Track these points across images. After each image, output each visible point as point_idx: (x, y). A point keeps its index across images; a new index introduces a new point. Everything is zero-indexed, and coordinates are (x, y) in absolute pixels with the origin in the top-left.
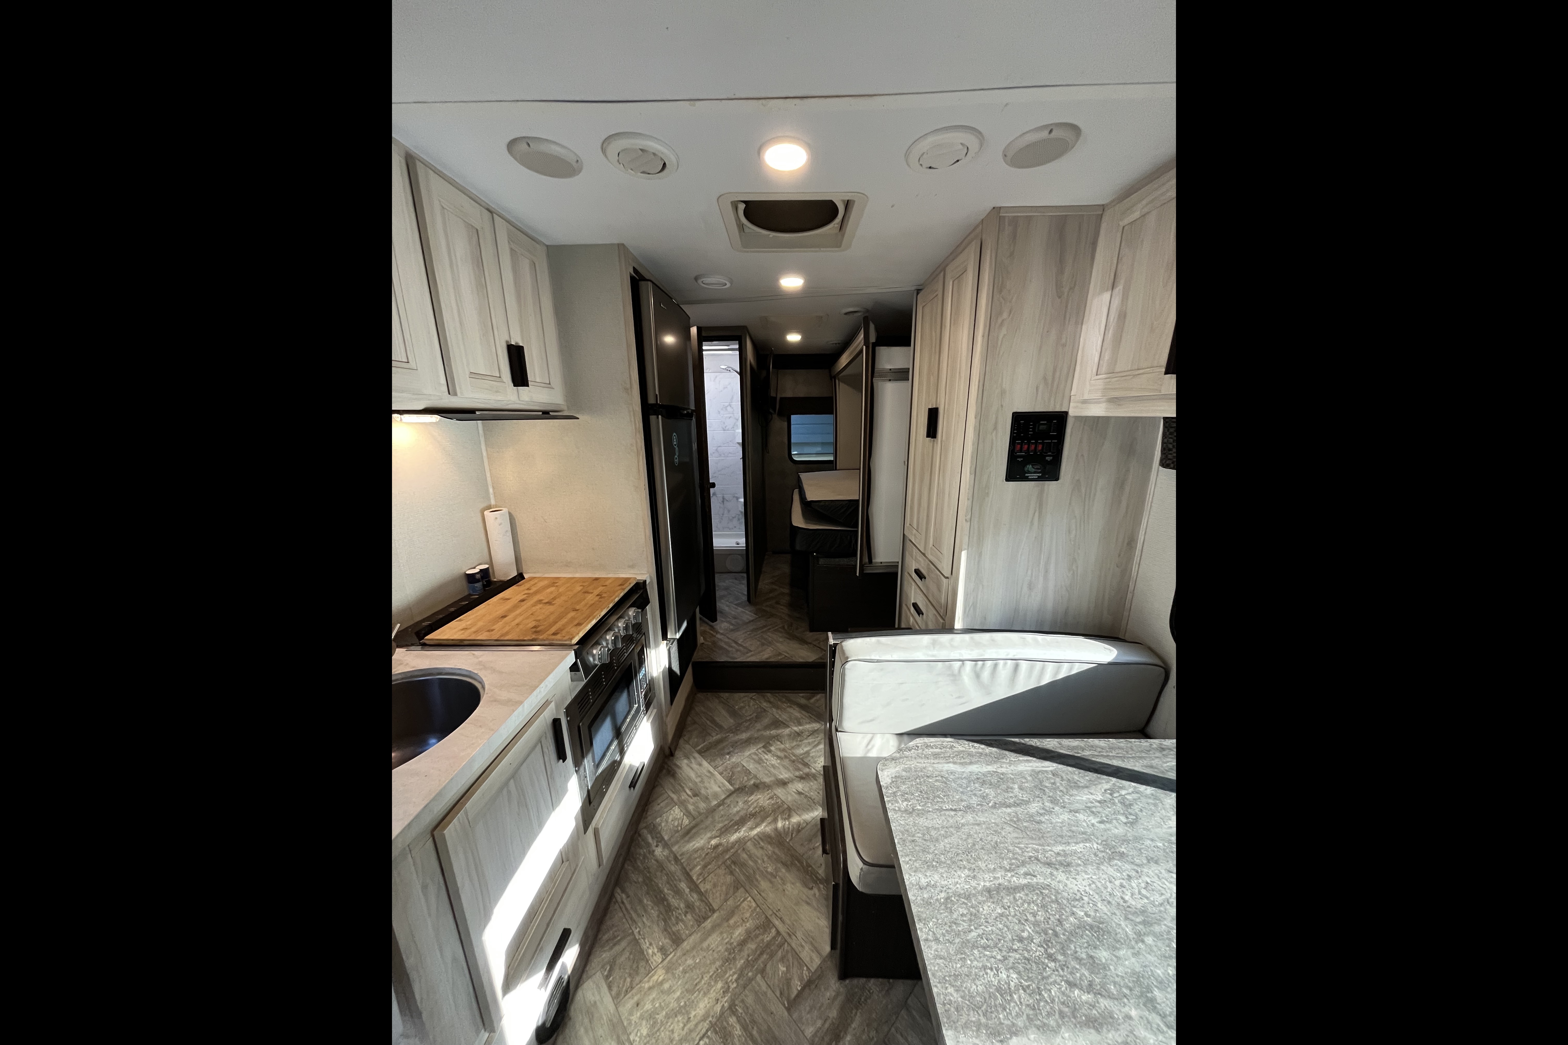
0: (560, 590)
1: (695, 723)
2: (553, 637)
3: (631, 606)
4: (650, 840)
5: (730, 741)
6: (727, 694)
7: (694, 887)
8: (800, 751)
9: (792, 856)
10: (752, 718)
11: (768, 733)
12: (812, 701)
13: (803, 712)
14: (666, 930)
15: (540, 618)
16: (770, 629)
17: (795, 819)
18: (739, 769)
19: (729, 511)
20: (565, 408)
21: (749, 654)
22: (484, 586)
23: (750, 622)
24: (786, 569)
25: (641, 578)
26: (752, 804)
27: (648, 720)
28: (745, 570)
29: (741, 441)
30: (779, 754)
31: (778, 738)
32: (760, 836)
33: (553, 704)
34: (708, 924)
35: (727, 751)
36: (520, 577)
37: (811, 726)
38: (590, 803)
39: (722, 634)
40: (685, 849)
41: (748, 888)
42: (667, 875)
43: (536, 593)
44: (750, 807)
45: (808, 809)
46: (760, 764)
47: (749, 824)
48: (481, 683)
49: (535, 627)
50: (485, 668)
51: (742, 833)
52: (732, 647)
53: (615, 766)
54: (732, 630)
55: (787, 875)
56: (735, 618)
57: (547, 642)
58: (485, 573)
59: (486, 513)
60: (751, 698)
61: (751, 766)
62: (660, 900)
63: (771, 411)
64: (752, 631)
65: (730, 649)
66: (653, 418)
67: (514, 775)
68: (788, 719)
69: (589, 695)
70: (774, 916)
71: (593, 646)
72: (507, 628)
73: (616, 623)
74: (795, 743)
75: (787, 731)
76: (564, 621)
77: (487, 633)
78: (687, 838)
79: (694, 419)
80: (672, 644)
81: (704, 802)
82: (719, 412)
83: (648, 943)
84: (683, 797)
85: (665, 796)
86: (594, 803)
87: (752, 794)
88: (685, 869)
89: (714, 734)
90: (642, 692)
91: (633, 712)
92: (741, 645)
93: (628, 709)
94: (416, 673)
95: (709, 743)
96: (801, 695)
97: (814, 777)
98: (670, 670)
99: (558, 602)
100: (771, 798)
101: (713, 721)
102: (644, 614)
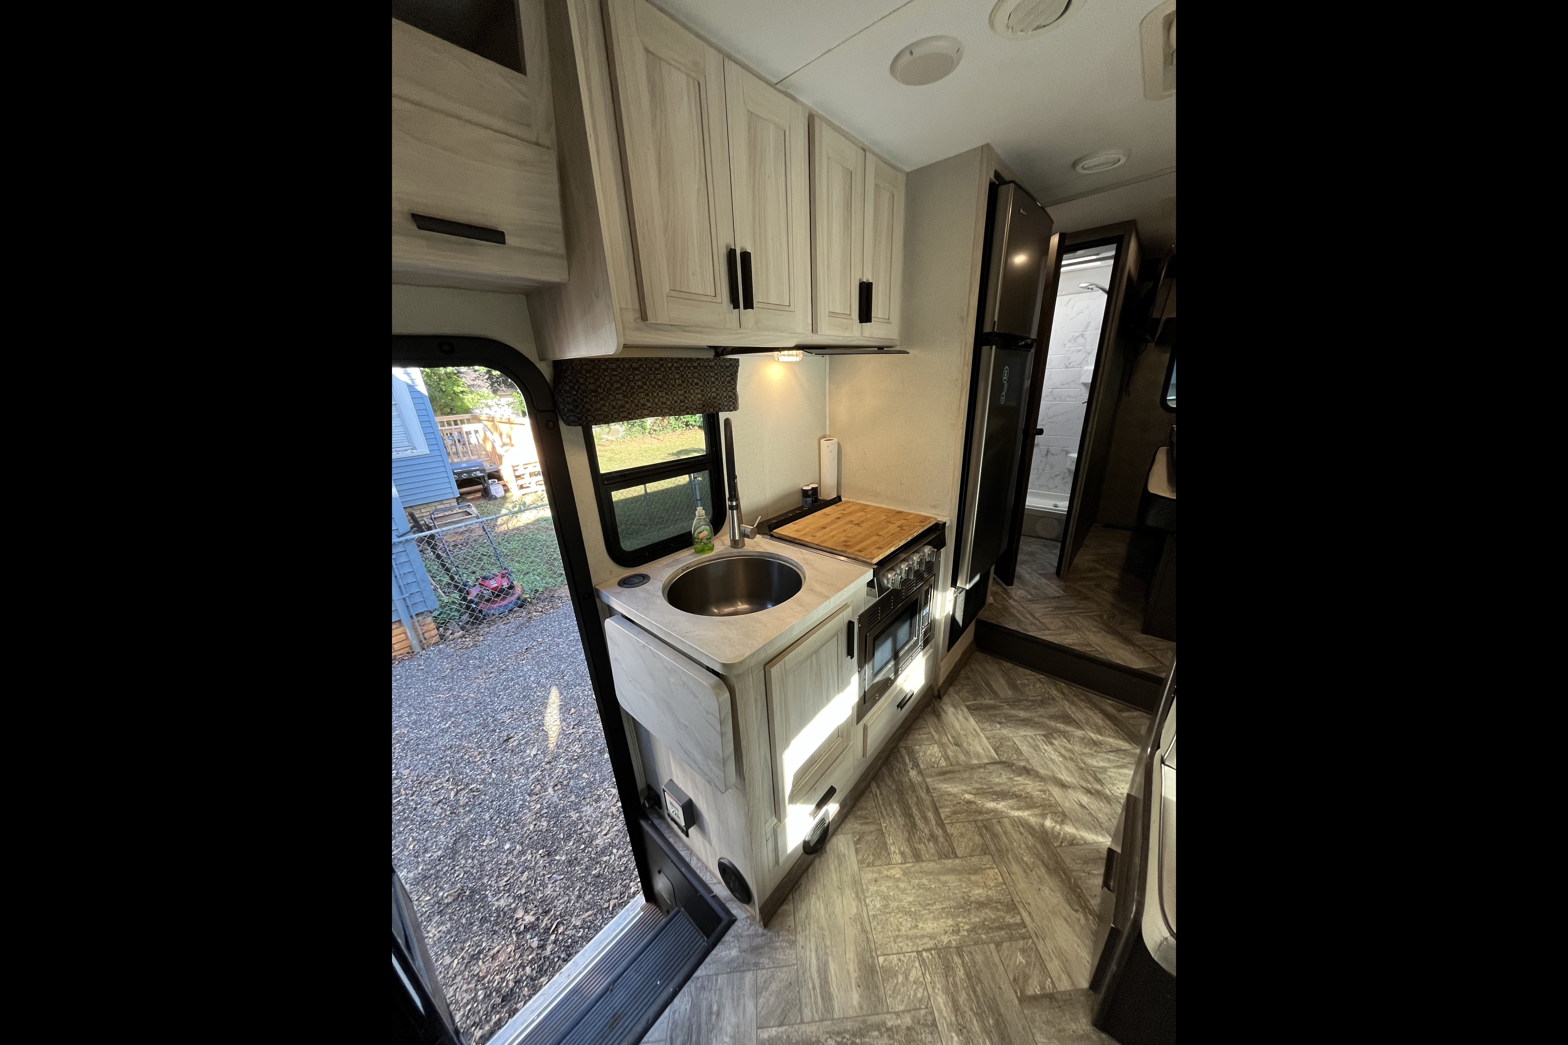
0: (868, 516)
1: (968, 678)
2: (858, 553)
3: (928, 544)
4: (907, 760)
5: (1004, 711)
6: (1010, 665)
7: (941, 824)
8: (1093, 762)
9: (1057, 862)
10: (1035, 700)
11: (1053, 724)
12: (1125, 714)
13: (1108, 722)
14: (909, 842)
15: (850, 535)
16: (1081, 613)
17: (1069, 829)
18: (1009, 743)
19: (1052, 467)
20: (898, 343)
21: (1046, 632)
22: (813, 502)
23: (1054, 598)
24: (1121, 549)
25: (941, 519)
26: (1018, 785)
27: (924, 655)
28: (1061, 540)
29: (1089, 380)
30: (1063, 751)
31: (1065, 734)
32: (1021, 820)
33: (850, 608)
34: (949, 863)
35: (998, 719)
36: (838, 499)
37: (1117, 742)
38: (865, 702)
39: (1015, 601)
40: (937, 786)
41: (997, 860)
42: (917, 797)
43: (849, 514)
44: (1014, 786)
45: (1090, 829)
46: (1035, 750)
47: (1011, 802)
48: (804, 574)
49: (845, 541)
50: (807, 563)
51: (1001, 806)
52: (1026, 618)
53: (888, 683)
54: (1030, 601)
55: (1046, 877)
56: (1035, 588)
57: (853, 556)
58: (815, 490)
59: (822, 441)
60: (1039, 680)
61: (1024, 748)
62: (908, 814)
63: (1148, 337)
64: (1057, 608)
65: (1023, 619)
66: (985, 349)
67: (816, 652)
68: (1084, 721)
69: (878, 613)
70: (1021, 905)
71: (888, 570)
72: (825, 538)
73: (911, 556)
74: (1087, 750)
75: (1079, 733)
76: (868, 542)
77: (811, 538)
78: (941, 778)
79: (1033, 351)
80: (960, 593)
81: (965, 755)
82: (1065, 345)
83: (891, 841)
84: (944, 741)
85: (926, 730)
86: (868, 704)
87: (1020, 775)
88: (935, 803)
89: (987, 697)
90: (922, 629)
91: (911, 643)
92: (1038, 620)
93: (906, 639)
94: (766, 555)
95: (981, 704)
96: (1108, 701)
97: (1108, 799)
98: (953, 618)
99: (864, 525)
100: (1044, 792)
101: (989, 685)
102: (938, 556)
